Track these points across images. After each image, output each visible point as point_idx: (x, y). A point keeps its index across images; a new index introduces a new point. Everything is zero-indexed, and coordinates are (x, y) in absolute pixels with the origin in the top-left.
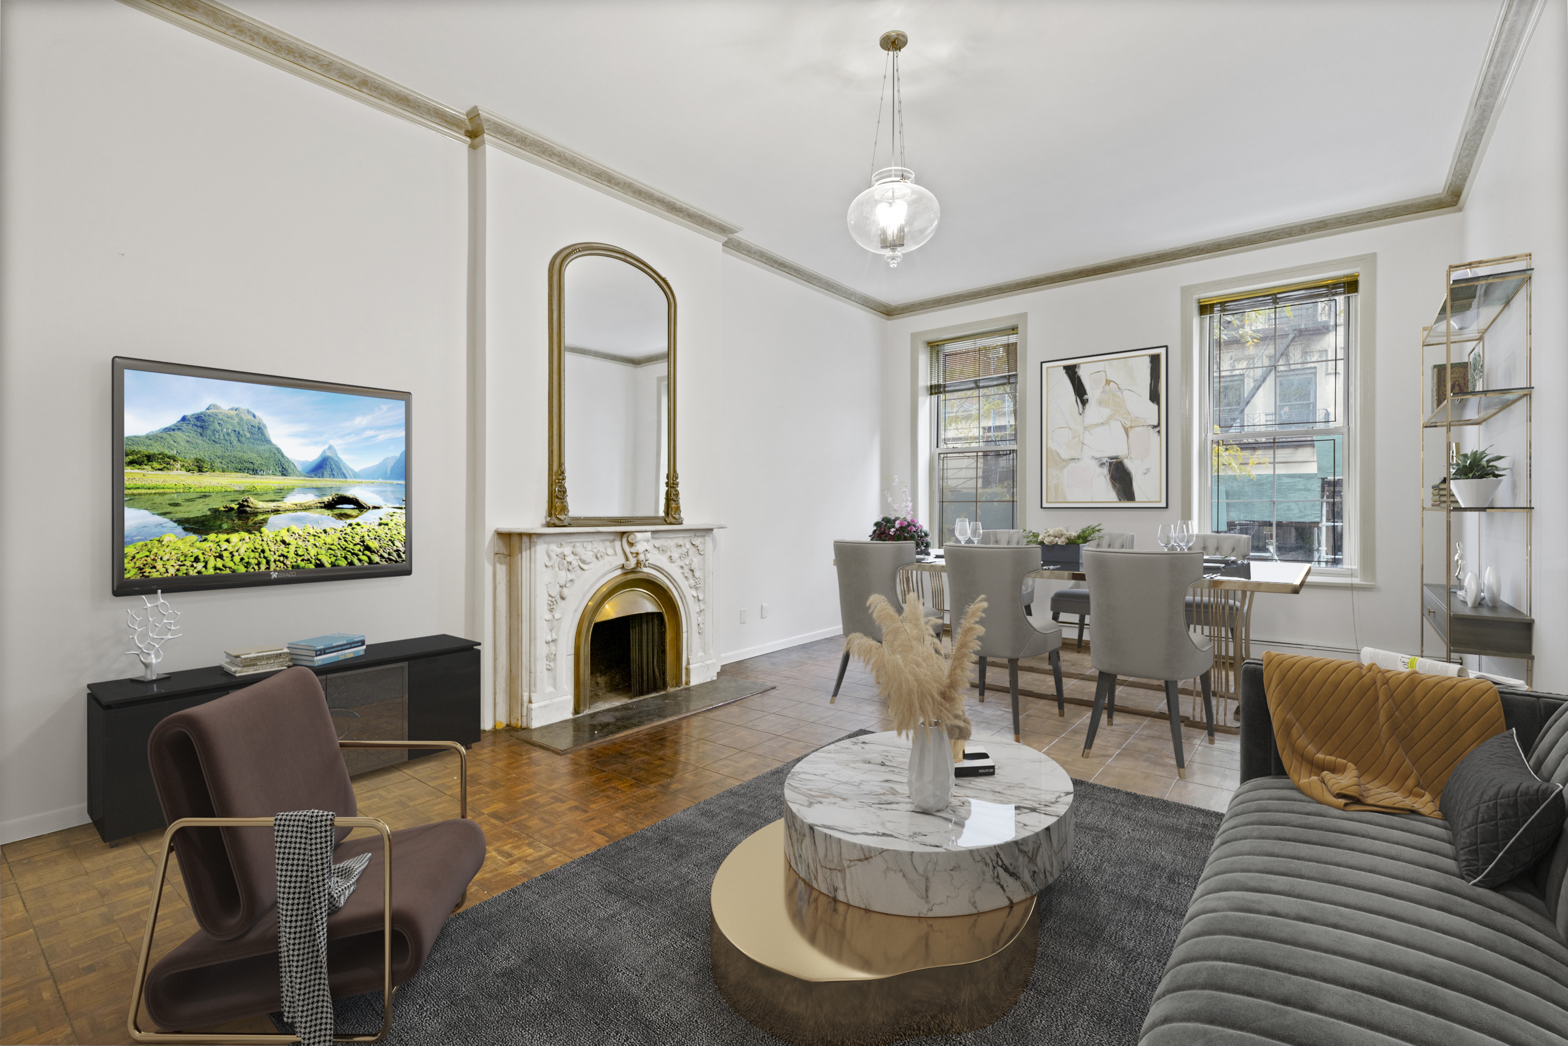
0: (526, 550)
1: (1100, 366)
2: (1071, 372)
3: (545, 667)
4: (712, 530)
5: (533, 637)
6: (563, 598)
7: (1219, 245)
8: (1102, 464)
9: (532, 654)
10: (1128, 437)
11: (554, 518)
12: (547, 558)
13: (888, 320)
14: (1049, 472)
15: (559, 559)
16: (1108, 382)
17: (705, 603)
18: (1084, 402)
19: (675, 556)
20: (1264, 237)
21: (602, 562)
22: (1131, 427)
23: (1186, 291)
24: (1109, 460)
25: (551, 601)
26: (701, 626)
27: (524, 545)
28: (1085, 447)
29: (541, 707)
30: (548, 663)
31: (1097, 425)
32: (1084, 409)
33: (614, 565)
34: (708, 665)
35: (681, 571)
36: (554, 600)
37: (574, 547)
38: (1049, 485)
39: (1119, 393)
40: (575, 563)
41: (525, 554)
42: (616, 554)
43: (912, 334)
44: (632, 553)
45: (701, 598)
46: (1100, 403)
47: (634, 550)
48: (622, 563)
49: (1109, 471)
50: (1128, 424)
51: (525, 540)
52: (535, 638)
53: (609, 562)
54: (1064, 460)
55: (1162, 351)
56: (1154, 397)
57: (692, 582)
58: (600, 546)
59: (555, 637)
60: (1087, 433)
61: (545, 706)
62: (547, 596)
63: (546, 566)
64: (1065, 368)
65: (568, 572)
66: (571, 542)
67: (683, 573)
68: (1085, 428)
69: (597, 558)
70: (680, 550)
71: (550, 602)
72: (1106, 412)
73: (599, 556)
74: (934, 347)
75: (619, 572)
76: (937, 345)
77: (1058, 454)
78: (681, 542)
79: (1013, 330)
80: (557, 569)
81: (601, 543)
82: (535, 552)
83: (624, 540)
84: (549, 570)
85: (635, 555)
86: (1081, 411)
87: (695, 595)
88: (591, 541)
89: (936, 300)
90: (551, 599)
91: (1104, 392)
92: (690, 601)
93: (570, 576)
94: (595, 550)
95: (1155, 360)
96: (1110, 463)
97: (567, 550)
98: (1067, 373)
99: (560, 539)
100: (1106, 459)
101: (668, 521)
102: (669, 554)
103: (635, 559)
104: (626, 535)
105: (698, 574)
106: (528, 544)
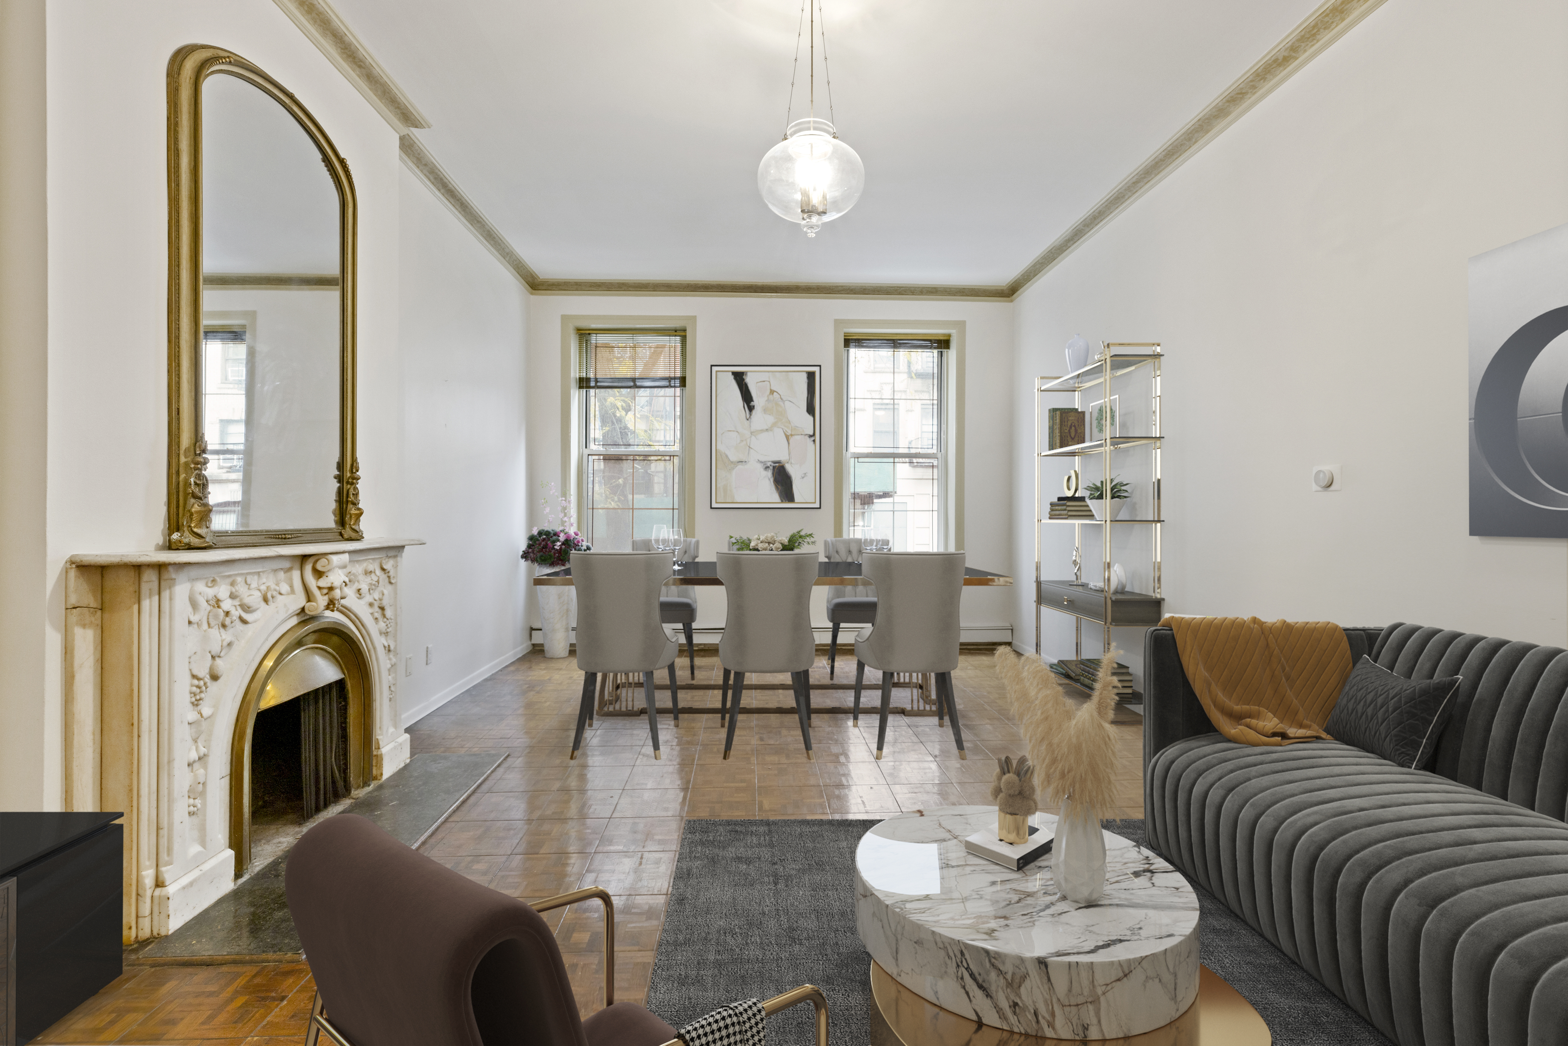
0: (150, 596)
1: (764, 377)
2: (739, 377)
3: (186, 810)
4: (403, 547)
5: (164, 759)
6: (215, 677)
7: (865, 289)
8: (767, 468)
9: (164, 791)
10: (789, 443)
11: (187, 533)
12: (190, 609)
13: (532, 294)
14: (718, 473)
15: (209, 608)
16: (772, 392)
17: (396, 654)
18: (751, 409)
19: (365, 587)
20: (896, 290)
21: (272, 605)
22: (792, 435)
23: (838, 323)
24: (773, 464)
25: (199, 687)
26: (392, 689)
27: (145, 588)
28: (751, 451)
29: (184, 888)
30: (191, 801)
31: (762, 431)
32: (750, 415)
33: (290, 611)
34: (401, 744)
35: (371, 611)
36: (202, 683)
37: (232, 584)
38: (718, 486)
39: (781, 403)
40: (236, 613)
41: (149, 605)
42: (292, 591)
43: (562, 315)
44: (320, 588)
45: (392, 648)
46: (765, 410)
47: (323, 582)
48: (301, 606)
49: (773, 474)
50: (789, 433)
51: (150, 578)
52: (170, 762)
53: (285, 606)
54: (732, 462)
55: (817, 369)
56: (811, 410)
57: (382, 625)
58: (268, 581)
59: (203, 750)
60: (753, 437)
61: (191, 884)
62: (188, 676)
63: (190, 623)
64: (734, 374)
65: (222, 630)
66: (229, 576)
67: (372, 614)
68: (752, 433)
69: (266, 600)
70: (368, 580)
71: (194, 689)
72: (770, 419)
73: (269, 596)
74: (583, 334)
75: (294, 621)
76: (589, 334)
77: (727, 456)
78: (371, 567)
79: (676, 331)
80: (205, 626)
81: (271, 576)
82: (171, 599)
83: (308, 568)
84: (193, 629)
85: (325, 591)
86: (748, 417)
87: (386, 645)
88: (258, 573)
89: (595, 283)
90: (196, 682)
91: (768, 400)
92: (381, 652)
93: (227, 636)
94: (263, 588)
95: (811, 376)
96: (774, 467)
97: (223, 591)
98: (735, 379)
99: (210, 572)
100: (770, 463)
101: (346, 536)
102: (356, 586)
103: (326, 598)
104: (312, 560)
105: (389, 613)
106: (156, 583)
